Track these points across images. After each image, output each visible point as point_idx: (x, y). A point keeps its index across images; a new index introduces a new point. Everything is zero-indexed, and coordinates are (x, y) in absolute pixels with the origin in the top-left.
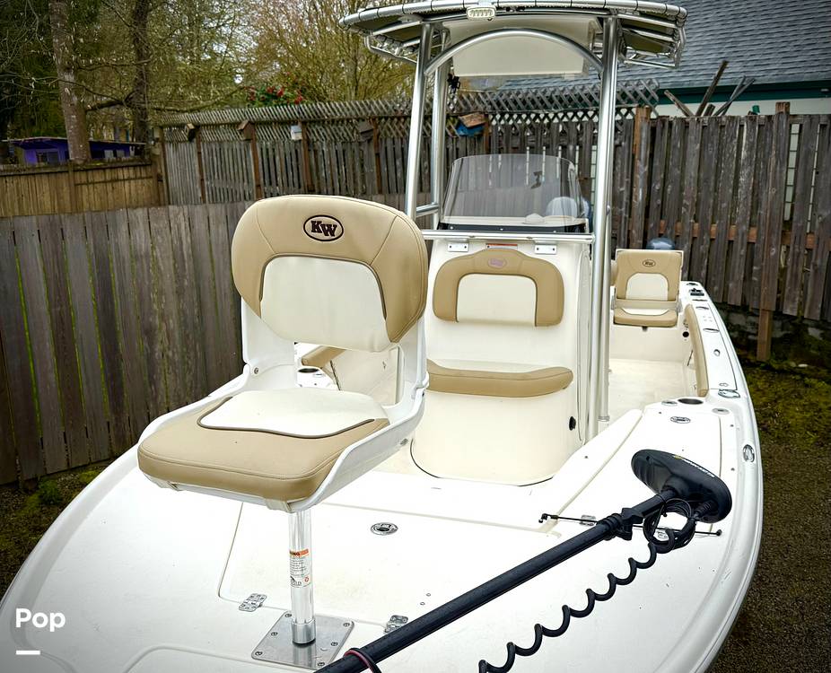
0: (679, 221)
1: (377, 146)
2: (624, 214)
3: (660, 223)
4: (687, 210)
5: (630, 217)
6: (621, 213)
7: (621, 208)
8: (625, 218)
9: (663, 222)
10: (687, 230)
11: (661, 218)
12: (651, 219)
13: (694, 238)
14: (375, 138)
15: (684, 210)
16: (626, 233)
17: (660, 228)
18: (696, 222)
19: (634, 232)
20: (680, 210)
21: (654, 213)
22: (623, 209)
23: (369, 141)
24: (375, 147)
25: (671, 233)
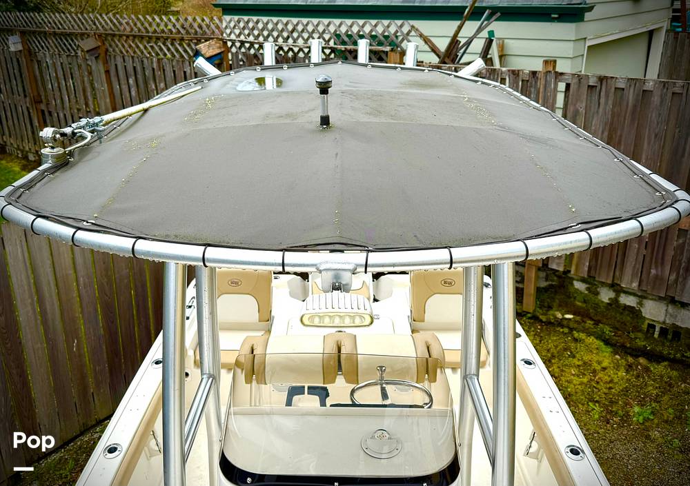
1: (106, 62)
14: (103, 55)
23: (96, 58)
24: (104, 64)
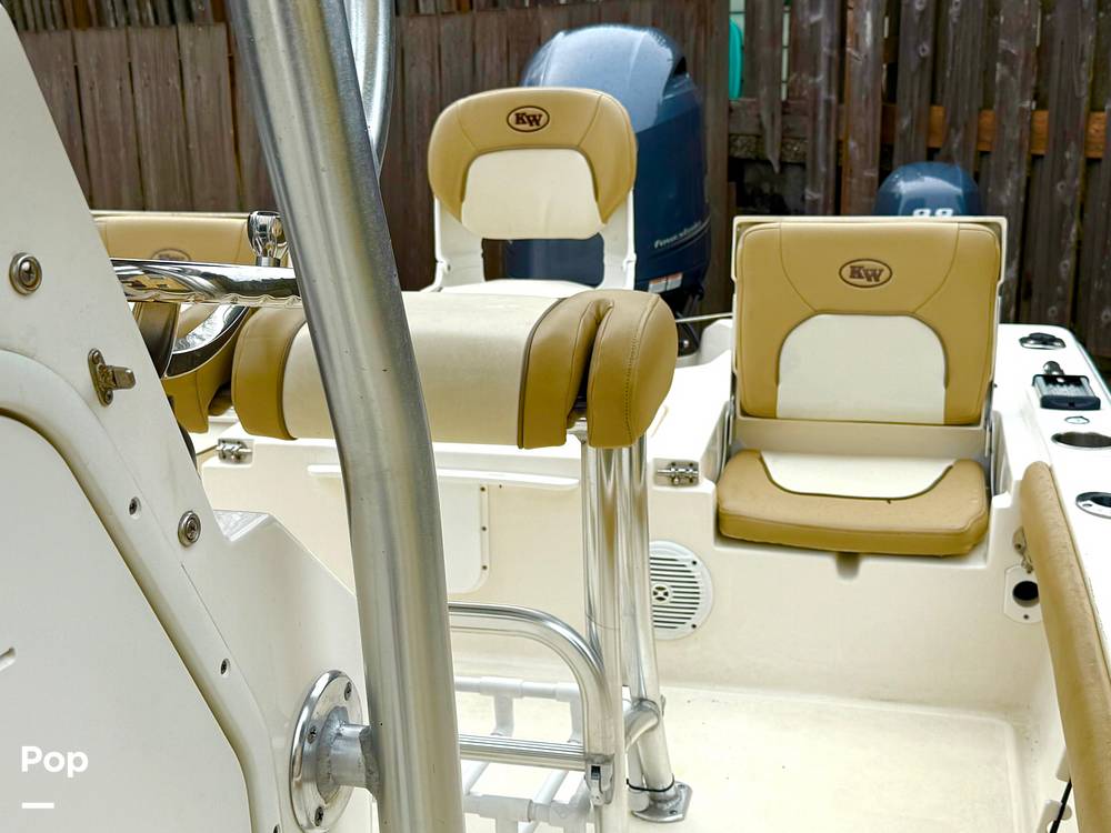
0: (987, 105)
2: (823, 94)
3: (930, 113)
4: (1013, 72)
5: (841, 99)
6: (815, 92)
7: (815, 75)
8: (828, 103)
9: (938, 112)
10: (1013, 133)
11: (933, 101)
12: (902, 103)
13: (1035, 159)
15: (1000, 70)
16: (832, 148)
17: (930, 132)
18: (1041, 106)
19: (852, 144)
20: (988, 72)
21: (912, 87)
22: (821, 78)
25: (964, 145)
